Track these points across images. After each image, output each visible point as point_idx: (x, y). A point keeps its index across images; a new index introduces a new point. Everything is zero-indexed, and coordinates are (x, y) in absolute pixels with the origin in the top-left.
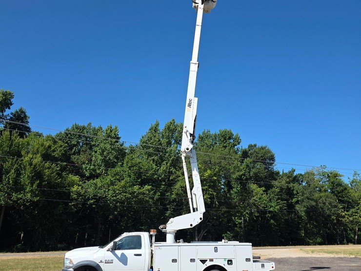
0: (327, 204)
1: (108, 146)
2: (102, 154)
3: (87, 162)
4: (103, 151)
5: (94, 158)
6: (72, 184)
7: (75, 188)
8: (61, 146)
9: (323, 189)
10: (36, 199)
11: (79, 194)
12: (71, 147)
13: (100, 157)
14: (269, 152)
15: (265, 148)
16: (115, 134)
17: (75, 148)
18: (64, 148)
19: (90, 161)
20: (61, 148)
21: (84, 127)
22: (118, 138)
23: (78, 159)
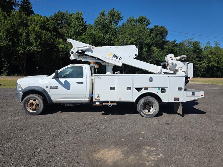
0: (191, 58)
1: (77, 24)
3: (67, 32)
4: (75, 26)
5: (70, 31)
7: (61, 46)
8: (52, 23)
9: (189, 51)
10: (40, 50)
11: (63, 49)
12: (58, 24)
13: (73, 29)
14: (165, 29)
15: (163, 27)
16: (81, 16)
17: (60, 25)
18: (53, 24)
19: (68, 31)
20: (52, 24)
21: (64, 13)
22: (83, 19)
23: (62, 31)
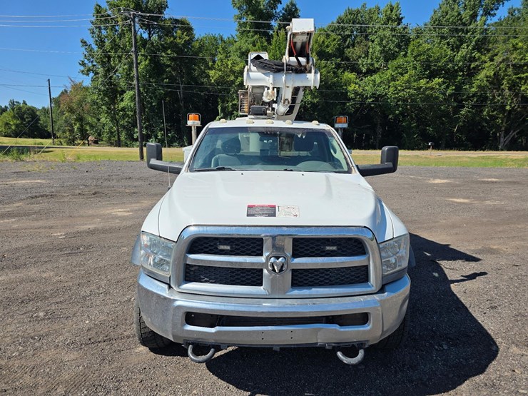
1: (388, 33)
2: (380, 44)
3: (363, 55)
4: (382, 40)
5: (371, 50)
6: (348, 82)
7: (352, 87)
8: (335, 40)
10: (316, 101)
11: (356, 93)
12: (345, 38)
13: (378, 48)
16: (396, 15)
17: (349, 39)
18: (338, 41)
19: (367, 54)
20: (335, 42)
21: (358, 11)
23: (353, 53)
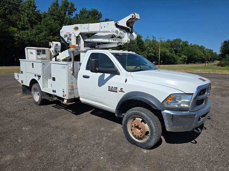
1: (31, 12)
2: (27, 16)
6: (13, 32)
7: (16, 35)
11: (19, 38)
13: (26, 18)
16: (33, 5)
19: (20, 20)
22: (36, 7)
